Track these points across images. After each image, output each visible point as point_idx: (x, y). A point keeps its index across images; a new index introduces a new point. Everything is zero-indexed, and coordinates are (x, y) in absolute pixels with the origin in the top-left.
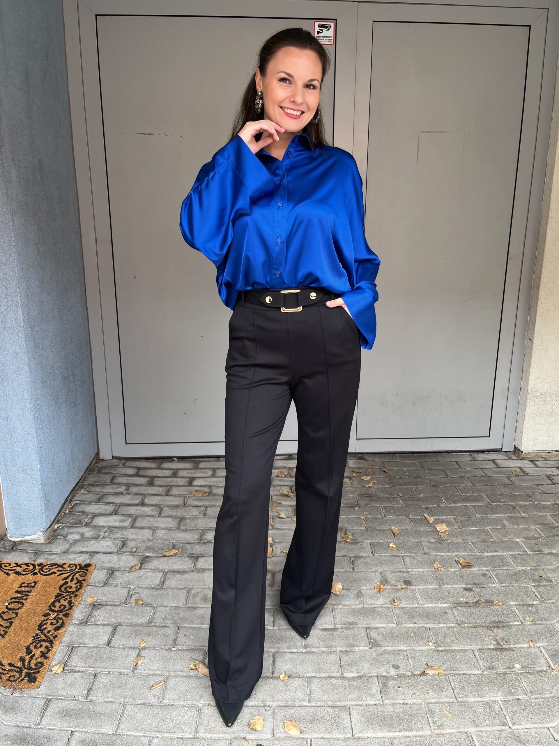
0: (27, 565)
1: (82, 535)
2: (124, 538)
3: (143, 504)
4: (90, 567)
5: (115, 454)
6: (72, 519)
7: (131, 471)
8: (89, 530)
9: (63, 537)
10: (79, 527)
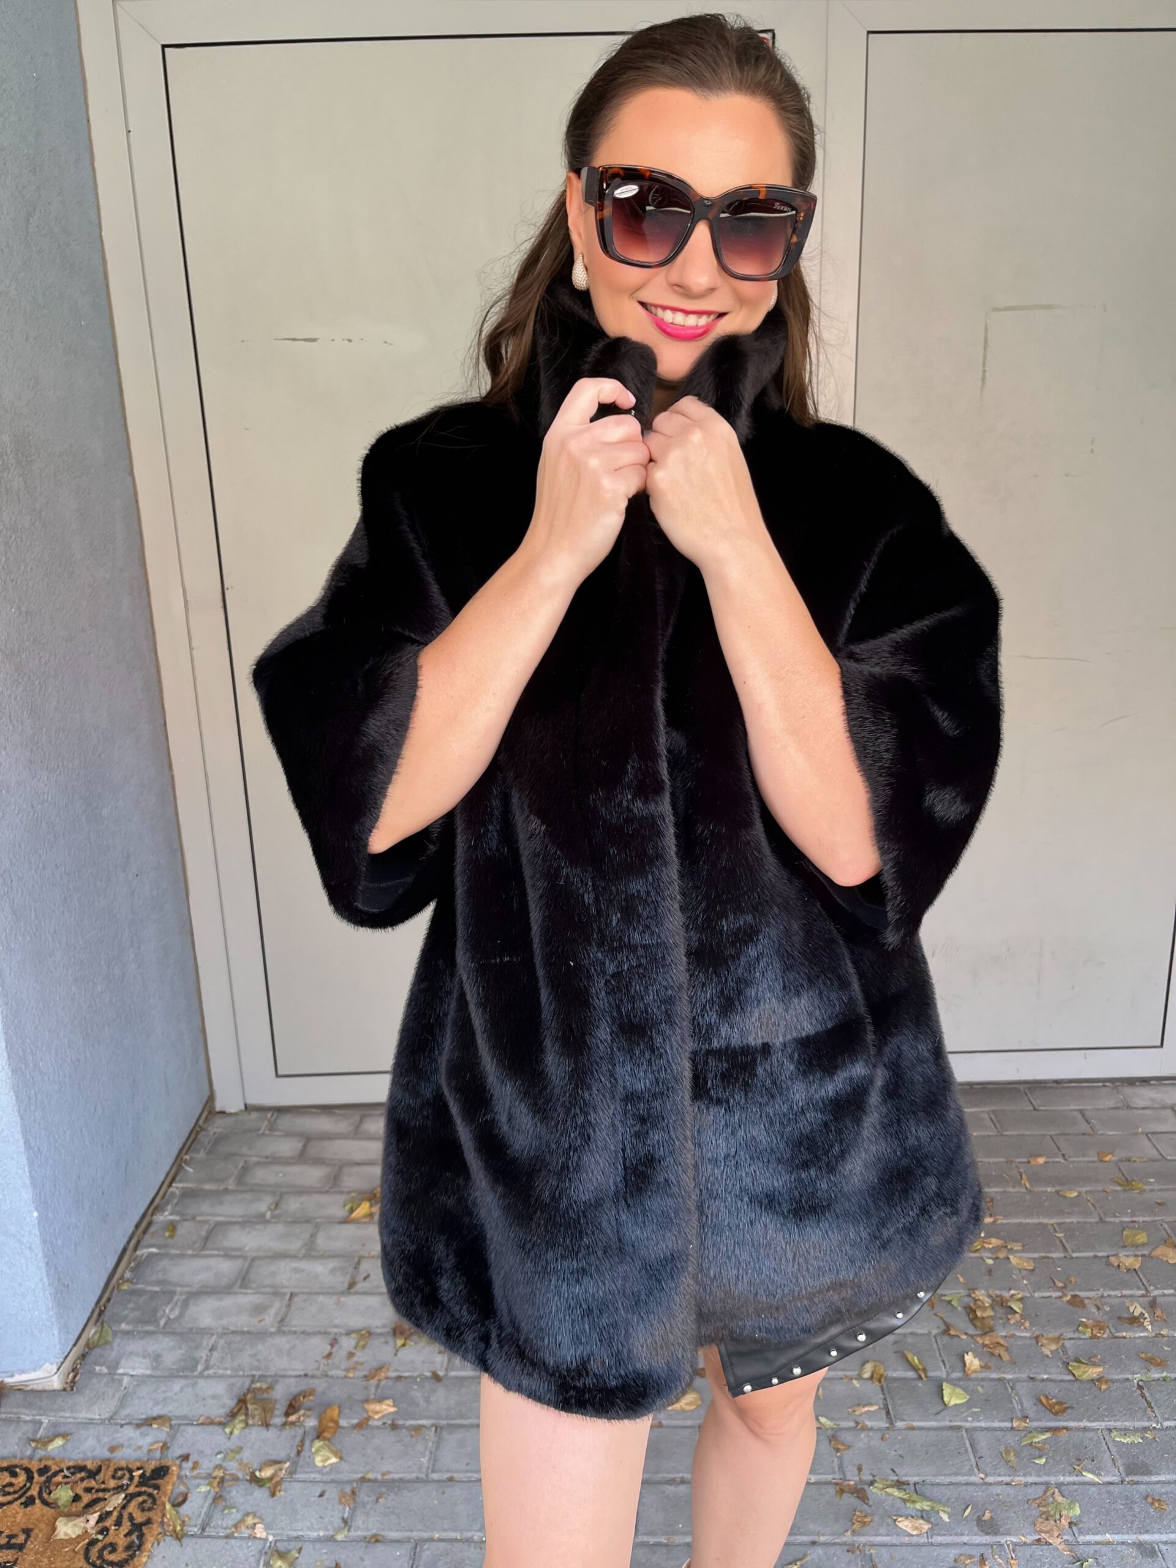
0: (11, 1471)
1: (157, 1358)
2: (258, 1369)
3: (311, 1252)
4: (166, 1478)
5: (253, 1100)
6: (133, 1310)
7: (287, 1147)
8: (172, 1344)
9: (108, 1367)
10: (149, 1333)
